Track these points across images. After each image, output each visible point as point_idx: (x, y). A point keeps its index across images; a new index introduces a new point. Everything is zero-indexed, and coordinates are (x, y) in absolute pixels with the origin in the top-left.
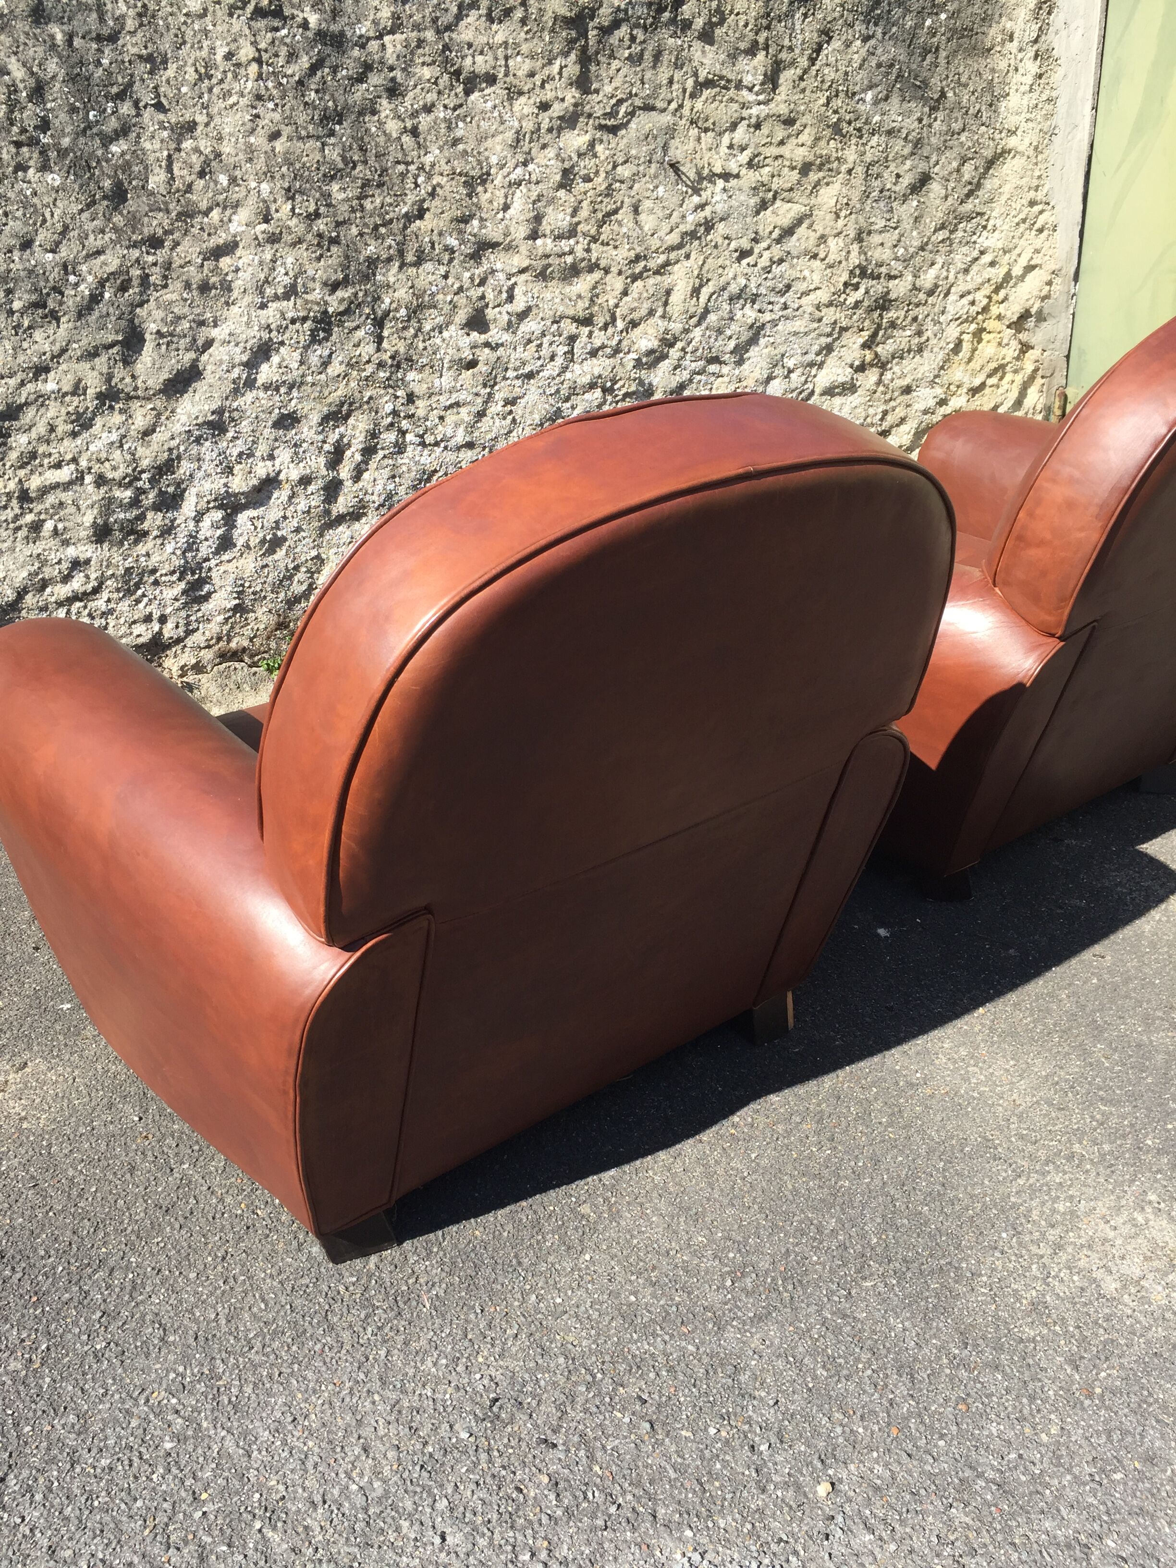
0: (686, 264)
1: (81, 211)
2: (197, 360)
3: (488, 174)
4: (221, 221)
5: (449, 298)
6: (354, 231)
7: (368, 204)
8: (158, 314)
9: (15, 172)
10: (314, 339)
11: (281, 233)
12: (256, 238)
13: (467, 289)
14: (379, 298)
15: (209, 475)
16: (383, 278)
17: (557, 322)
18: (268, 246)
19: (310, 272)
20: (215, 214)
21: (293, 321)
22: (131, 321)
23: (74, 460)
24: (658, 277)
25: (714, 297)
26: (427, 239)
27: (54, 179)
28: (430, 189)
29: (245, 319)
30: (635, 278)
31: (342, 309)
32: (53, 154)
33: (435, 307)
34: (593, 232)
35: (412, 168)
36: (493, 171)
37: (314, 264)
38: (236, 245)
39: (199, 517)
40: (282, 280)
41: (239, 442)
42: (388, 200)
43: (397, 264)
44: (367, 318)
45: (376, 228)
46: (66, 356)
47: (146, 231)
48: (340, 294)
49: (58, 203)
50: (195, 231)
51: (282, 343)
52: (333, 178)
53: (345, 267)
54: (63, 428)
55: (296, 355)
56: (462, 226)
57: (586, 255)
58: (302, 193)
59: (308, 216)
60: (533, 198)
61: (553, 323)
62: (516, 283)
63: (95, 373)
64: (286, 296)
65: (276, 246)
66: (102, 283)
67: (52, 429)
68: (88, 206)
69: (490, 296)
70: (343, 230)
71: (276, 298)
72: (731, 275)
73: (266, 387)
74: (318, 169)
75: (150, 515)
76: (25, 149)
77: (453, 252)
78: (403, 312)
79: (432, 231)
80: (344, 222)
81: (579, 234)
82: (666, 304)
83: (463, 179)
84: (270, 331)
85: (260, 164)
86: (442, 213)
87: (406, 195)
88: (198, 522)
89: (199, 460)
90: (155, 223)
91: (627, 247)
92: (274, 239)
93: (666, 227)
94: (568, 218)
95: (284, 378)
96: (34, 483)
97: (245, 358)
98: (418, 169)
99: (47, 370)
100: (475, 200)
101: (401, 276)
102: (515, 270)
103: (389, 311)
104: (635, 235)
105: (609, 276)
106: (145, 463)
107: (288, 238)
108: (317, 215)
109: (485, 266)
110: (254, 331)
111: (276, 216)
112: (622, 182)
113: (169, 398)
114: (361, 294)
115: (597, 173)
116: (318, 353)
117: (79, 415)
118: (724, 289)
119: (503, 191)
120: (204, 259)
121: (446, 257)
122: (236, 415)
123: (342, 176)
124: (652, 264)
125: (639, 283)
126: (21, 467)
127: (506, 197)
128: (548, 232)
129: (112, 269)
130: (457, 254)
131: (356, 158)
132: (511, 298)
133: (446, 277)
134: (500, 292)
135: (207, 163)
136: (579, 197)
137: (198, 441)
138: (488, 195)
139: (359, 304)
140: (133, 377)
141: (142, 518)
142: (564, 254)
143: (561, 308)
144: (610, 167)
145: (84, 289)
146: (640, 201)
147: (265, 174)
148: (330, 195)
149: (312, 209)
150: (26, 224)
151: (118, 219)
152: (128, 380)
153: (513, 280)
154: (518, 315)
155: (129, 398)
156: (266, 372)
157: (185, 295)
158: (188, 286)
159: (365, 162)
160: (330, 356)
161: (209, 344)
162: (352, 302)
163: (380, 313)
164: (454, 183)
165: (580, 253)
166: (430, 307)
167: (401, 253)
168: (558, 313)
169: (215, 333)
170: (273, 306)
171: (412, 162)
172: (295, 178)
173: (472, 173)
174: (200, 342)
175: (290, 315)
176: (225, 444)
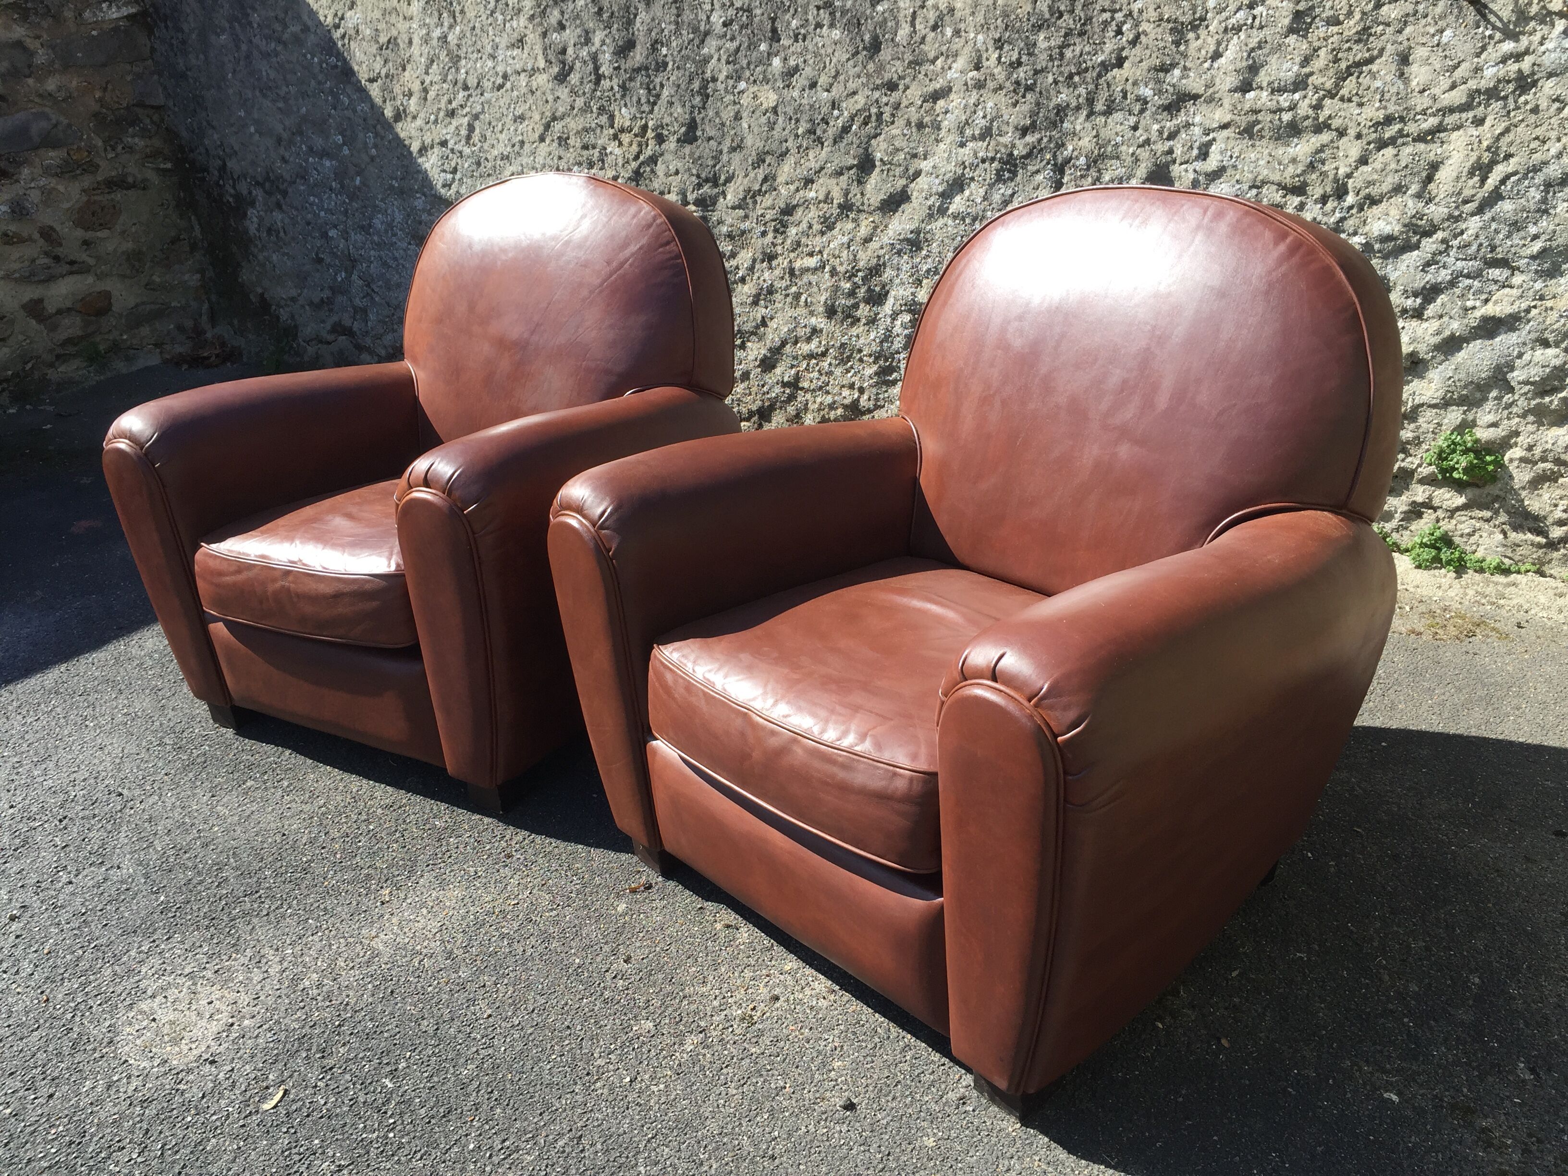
0: (1474, 131)
1: (849, 59)
2: (907, 186)
3: (1203, 19)
4: (943, 68)
5: (1131, 151)
6: (1050, 79)
7: (1068, 53)
8: (883, 146)
9: (815, 29)
10: (999, 178)
11: (986, 80)
12: (966, 84)
13: (1154, 143)
14: (1063, 145)
15: (903, 284)
16: (1070, 126)
17: (1258, 187)
18: (975, 92)
19: (1006, 117)
20: (939, 62)
21: (983, 161)
22: (866, 149)
23: (820, 252)
24: (1421, 146)
25: (1513, 179)
26: (1119, 89)
27: (836, 34)
28: (1131, 37)
29: (946, 155)
30: (1382, 144)
31: (1024, 153)
32: (838, 15)
33: (1118, 158)
34: (1329, 85)
35: (1119, 16)
36: (1209, 15)
37: (1010, 109)
38: (950, 89)
39: (894, 316)
40: (980, 122)
41: (929, 260)
42: (1087, 49)
43: (1085, 113)
44: (1048, 163)
45: (1071, 76)
46: (823, 173)
47: (887, 76)
48: (1030, 139)
49: (836, 54)
50: (921, 76)
51: (972, 179)
52: (1040, 27)
53: (1033, 114)
54: (817, 227)
55: (982, 192)
56: (1161, 75)
57: (1311, 112)
58: (1010, 43)
59: (1011, 64)
60: (1251, 46)
61: (1251, 188)
62: (1214, 139)
63: (838, 188)
64: (982, 137)
65: (982, 91)
66: (852, 118)
67: (810, 227)
68: (854, 55)
69: (1178, 152)
70: (1040, 78)
71: (974, 138)
72: (1553, 151)
73: (955, 217)
74: (1029, 20)
75: (862, 305)
76: (822, 11)
77: (1146, 103)
78: (1082, 160)
79: (1127, 80)
80: (1042, 70)
81: (1311, 87)
82: (1430, 179)
83: (1170, 25)
84: (965, 168)
85: (980, 18)
86: (1141, 61)
87: (1104, 43)
88: (894, 319)
89: (898, 269)
90: (894, 69)
91: (1377, 105)
92: (980, 85)
93: (1445, 83)
94: (1296, 68)
95: (969, 210)
96: (797, 265)
97: (940, 189)
98: (1126, 16)
99: (812, 182)
100: (1182, 48)
101: (1088, 125)
102: (1215, 125)
103: (1071, 158)
104: (1394, 90)
105: (1345, 139)
106: (862, 264)
107: (991, 85)
108: (1019, 63)
109: (1181, 118)
110: (951, 167)
111: (985, 64)
112: (1388, 25)
113: (884, 214)
114: (1045, 140)
115: (1350, 14)
116: (1002, 191)
117: (826, 219)
118: (1536, 169)
119: (1217, 36)
120: (924, 102)
121: (1137, 107)
122: (928, 236)
123: (1048, 26)
124: (1412, 128)
125: (1389, 151)
126: (793, 251)
127: (1219, 43)
128: (1265, 84)
129: (859, 107)
130: (1149, 105)
131: (1062, 8)
132: (1204, 155)
133: (1135, 128)
134: (1191, 147)
135: (941, 17)
136: (1316, 44)
137: (899, 253)
138: (1200, 41)
139: (1042, 149)
140: (862, 194)
141: (856, 306)
142: (1281, 110)
143: (1265, 172)
144: (1371, 6)
145: (840, 122)
146: (1410, 48)
147: (982, 26)
148: (1035, 44)
149: (1014, 58)
150: (814, 69)
151: (871, 67)
152: (859, 196)
153: (1211, 136)
154: (1207, 175)
155: (859, 211)
156: (958, 204)
157: (905, 131)
158: (909, 123)
159: (1072, 11)
160: (1012, 195)
161: (918, 174)
162: (1034, 147)
163: (1060, 160)
164: (1160, 30)
165: (1304, 109)
166: (1112, 158)
167: (1090, 101)
168: (1260, 178)
169: (925, 165)
170: (970, 145)
171: (1121, 10)
172: (1006, 29)
173: (1182, 19)
174: (911, 172)
175: (981, 154)
176: (918, 260)
